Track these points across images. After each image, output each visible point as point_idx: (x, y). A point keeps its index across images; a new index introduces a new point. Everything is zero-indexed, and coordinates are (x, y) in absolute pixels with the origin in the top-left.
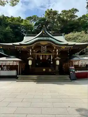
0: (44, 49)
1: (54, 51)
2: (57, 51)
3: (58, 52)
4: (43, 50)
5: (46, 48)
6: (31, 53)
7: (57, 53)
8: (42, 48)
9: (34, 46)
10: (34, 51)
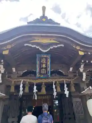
0: (44, 66)
1: (71, 69)
2: (81, 70)
3: (84, 71)
4: (41, 69)
5: (49, 63)
8: (38, 62)
9: (9, 47)
10: (14, 70)
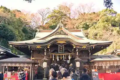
2: (77, 51)
6: (45, 53)
7: (77, 53)
8: (59, 47)
